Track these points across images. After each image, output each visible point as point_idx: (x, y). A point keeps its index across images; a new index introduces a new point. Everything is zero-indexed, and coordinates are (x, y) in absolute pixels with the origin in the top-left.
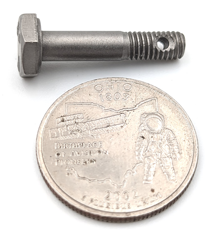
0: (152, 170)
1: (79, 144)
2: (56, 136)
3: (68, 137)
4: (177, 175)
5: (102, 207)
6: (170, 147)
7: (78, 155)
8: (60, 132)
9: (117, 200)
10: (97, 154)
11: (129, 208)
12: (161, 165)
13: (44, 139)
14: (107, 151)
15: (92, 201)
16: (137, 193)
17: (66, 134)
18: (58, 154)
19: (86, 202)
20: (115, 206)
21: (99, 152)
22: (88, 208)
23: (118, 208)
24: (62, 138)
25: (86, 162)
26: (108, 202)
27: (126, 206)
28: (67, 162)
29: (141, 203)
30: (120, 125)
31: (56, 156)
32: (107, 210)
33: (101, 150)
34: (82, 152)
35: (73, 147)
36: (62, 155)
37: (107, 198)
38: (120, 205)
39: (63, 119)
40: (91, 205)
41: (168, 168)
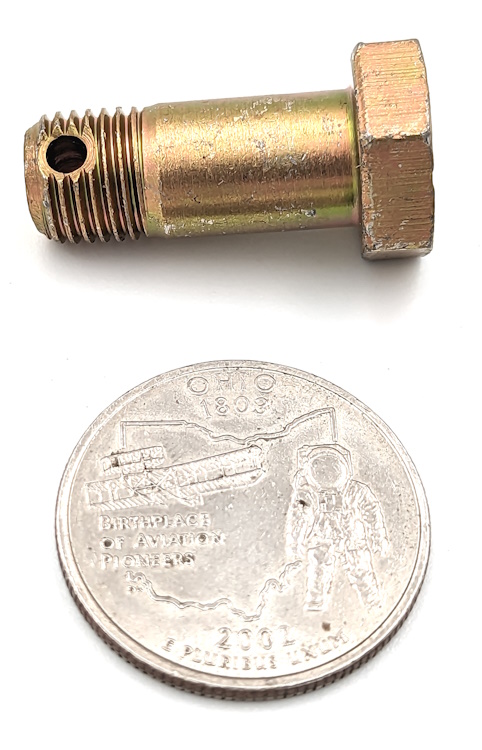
0: (325, 579)
1: (153, 519)
2: (101, 500)
5: (210, 664)
6: (367, 525)
7: (153, 545)
8: (110, 492)
9: (246, 649)
10: (198, 542)
11: (273, 667)
12: (346, 567)
15: (187, 651)
16: (291, 632)
17: (124, 498)
18: (107, 544)
19: (174, 655)
20: (241, 663)
21: (203, 537)
22: (178, 669)
23: (247, 668)
24: (113, 506)
25: (171, 562)
26: (226, 653)
27: (267, 663)
28: (128, 562)
29: (301, 656)
30: (250, 475)
31: (102, 546)
32: (223, 672)
33: (208, 534)
34: (162, 538)
35: (142, 525)
36: (116, 544)
37: (223, 644)
38: (253, 661)
39: (117, 460)
40: (187, 661)
41: (363, 575)
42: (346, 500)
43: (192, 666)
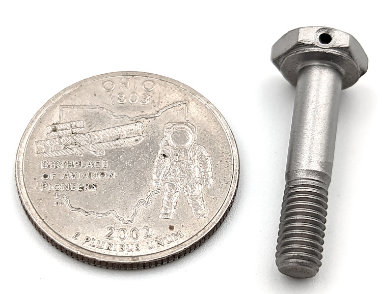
0: (173, 200)
1: (74, 163)
2: (43, 151)
3: (61, 153)
5: (100, 248)
6: (201, 169)
7: (72, 178)
8: (49, 146)
9: (123, 239)
10: (100, 177)
11: (137, 250)
12: (186, 194)
13: (27, 154)
14: (114, 173)
15: (87, 239)
16: (150, 231)
17: (58, 150)
18: (45, 176)
20: (119, 247)
21: (103, 174)
22: (81, 250)
23: (122, 250)
25: (83, 188)
27: (134, 248)
28: (57, 187)
29: (155, 244)
30: (134, 139)
31: (42, 178)
33: (106, 172)
34: (79, 174)
35: (67, 166)
36: (51, 176)
37: (109, 236)
38: (126, 247)
39: (55, 128)
40: (87, 246)
41: (196, 198)
42: (191, 154)
43: (89, 248)
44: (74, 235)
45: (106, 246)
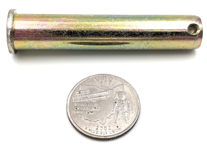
0: (118, 117)
1: (86, 104)
2: (76, 100)
3: (81, 101)
4: (129, 120)
5: (94, 133)
6: (128, 107)
7: (85, 109)
8: (78, 98)
9: (101, 130)
10: (94, 109)
11: (106, 134)
12: (123, 115)
13: (70, 101)
14: (99, 108)
15: (90, 130)
16: (110, 127)
17: (80, 99)
18: (76, 108)
19: (87, 131)
20: (100, 133)
21: (95, 108)
22: (88, 133)
23: (101, 134)
24: (78, 101)
25: (88, 113)
26: (97, 131)
27: (105, 133)
28: (80, 112)
29: (112, 132)
30: (106, 97)
31: (75, 109)
32: (96, 134)
33: (96, 107)
34: (87, 108)
35: (84, 105)
36: (78, 108)
37: (97, 129)
38: (102, 133)
39: (80, 92)
40: (89, 132)
41: (126, 117)
42: (124, 102)
43: (90, 133)
44: (85, 128)
45: (96, 132)
